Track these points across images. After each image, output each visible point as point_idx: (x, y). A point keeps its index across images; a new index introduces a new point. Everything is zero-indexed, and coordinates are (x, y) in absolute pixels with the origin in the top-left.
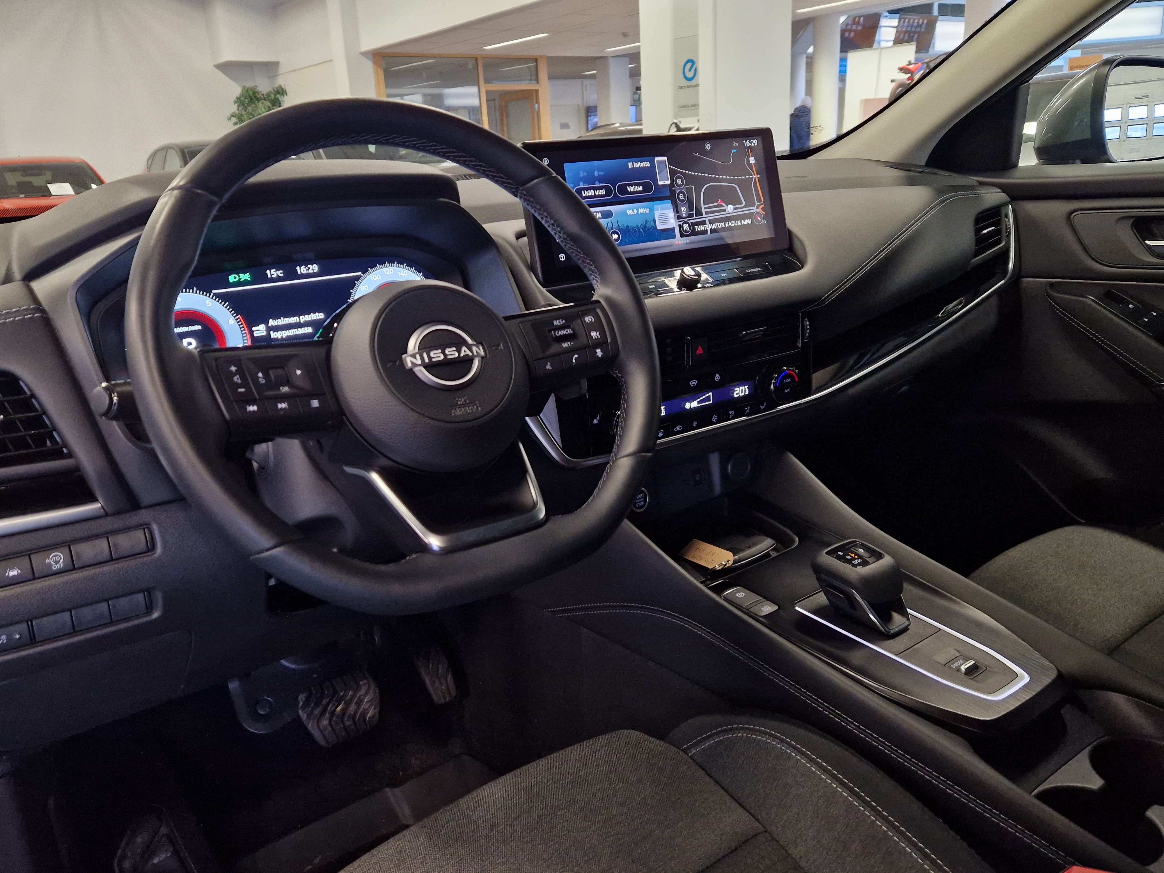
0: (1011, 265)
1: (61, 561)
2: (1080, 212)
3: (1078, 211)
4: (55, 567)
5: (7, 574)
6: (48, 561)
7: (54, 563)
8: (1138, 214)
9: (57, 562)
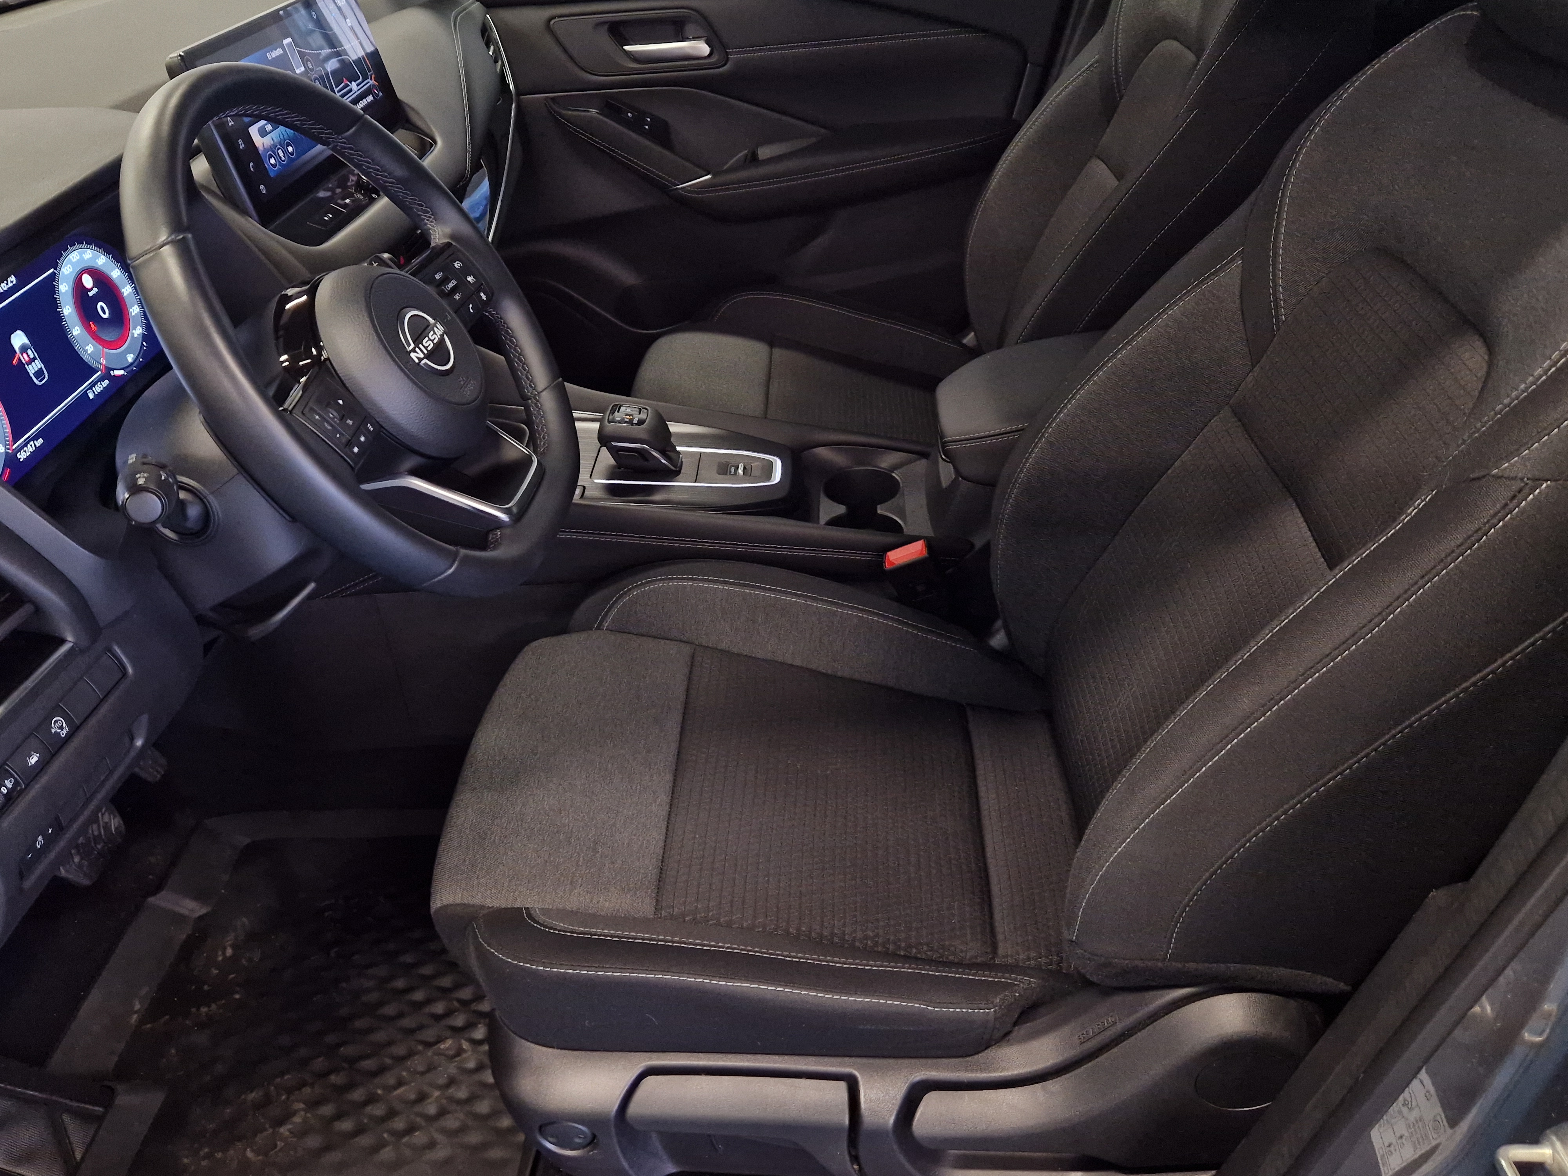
0: (512, 87)
1: (64, 725)
2: (557, 19)
3: (555, 18)
4: (63, 734)
5: (30, 764)
6: (53, 731)
7: (60, 730)
8: (613, 19)
9: (61, 728)
